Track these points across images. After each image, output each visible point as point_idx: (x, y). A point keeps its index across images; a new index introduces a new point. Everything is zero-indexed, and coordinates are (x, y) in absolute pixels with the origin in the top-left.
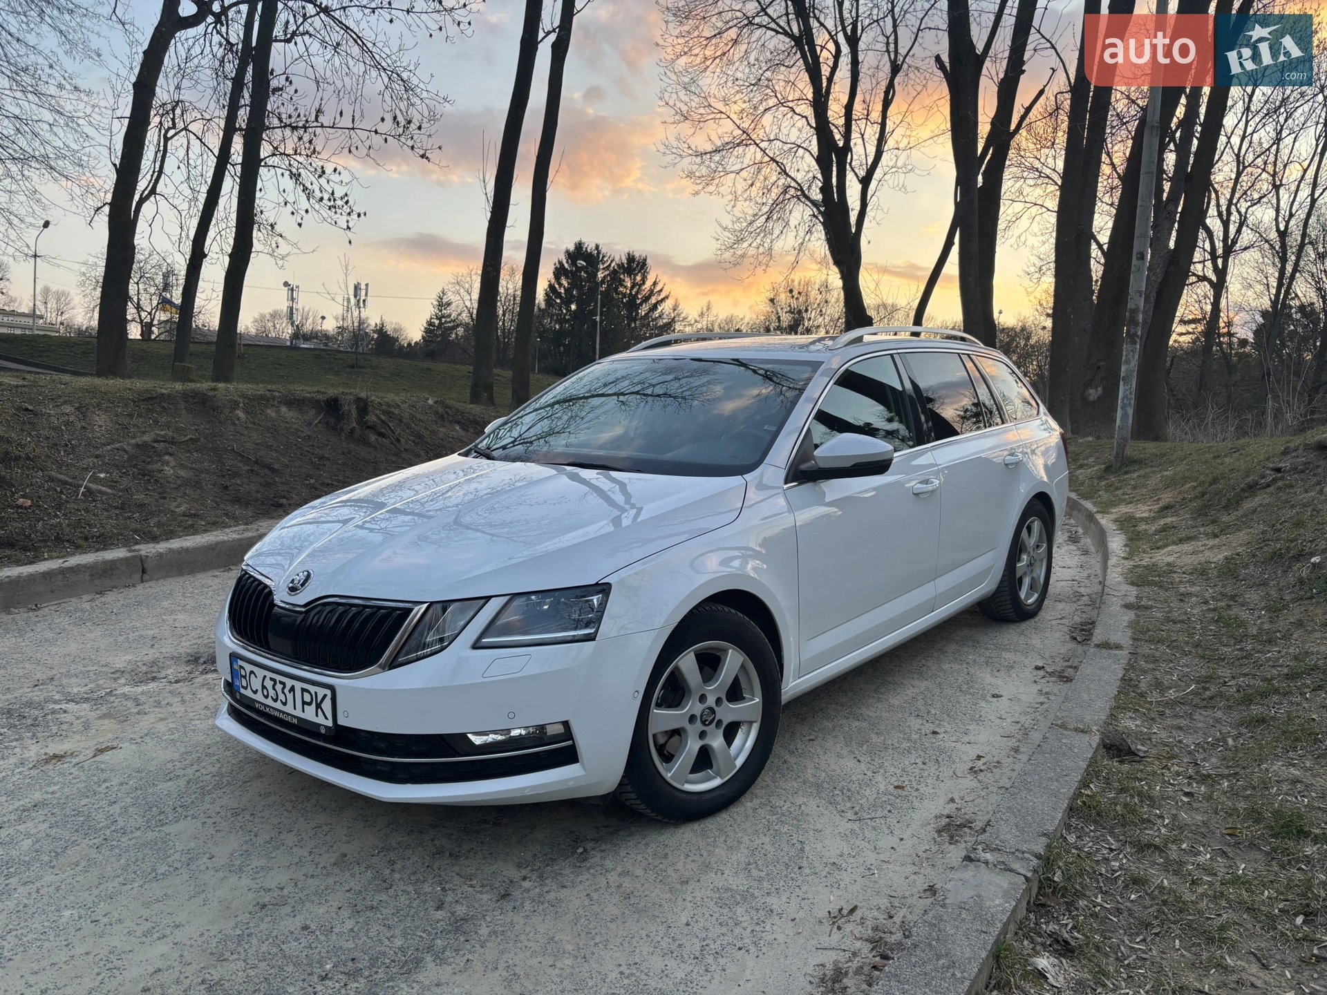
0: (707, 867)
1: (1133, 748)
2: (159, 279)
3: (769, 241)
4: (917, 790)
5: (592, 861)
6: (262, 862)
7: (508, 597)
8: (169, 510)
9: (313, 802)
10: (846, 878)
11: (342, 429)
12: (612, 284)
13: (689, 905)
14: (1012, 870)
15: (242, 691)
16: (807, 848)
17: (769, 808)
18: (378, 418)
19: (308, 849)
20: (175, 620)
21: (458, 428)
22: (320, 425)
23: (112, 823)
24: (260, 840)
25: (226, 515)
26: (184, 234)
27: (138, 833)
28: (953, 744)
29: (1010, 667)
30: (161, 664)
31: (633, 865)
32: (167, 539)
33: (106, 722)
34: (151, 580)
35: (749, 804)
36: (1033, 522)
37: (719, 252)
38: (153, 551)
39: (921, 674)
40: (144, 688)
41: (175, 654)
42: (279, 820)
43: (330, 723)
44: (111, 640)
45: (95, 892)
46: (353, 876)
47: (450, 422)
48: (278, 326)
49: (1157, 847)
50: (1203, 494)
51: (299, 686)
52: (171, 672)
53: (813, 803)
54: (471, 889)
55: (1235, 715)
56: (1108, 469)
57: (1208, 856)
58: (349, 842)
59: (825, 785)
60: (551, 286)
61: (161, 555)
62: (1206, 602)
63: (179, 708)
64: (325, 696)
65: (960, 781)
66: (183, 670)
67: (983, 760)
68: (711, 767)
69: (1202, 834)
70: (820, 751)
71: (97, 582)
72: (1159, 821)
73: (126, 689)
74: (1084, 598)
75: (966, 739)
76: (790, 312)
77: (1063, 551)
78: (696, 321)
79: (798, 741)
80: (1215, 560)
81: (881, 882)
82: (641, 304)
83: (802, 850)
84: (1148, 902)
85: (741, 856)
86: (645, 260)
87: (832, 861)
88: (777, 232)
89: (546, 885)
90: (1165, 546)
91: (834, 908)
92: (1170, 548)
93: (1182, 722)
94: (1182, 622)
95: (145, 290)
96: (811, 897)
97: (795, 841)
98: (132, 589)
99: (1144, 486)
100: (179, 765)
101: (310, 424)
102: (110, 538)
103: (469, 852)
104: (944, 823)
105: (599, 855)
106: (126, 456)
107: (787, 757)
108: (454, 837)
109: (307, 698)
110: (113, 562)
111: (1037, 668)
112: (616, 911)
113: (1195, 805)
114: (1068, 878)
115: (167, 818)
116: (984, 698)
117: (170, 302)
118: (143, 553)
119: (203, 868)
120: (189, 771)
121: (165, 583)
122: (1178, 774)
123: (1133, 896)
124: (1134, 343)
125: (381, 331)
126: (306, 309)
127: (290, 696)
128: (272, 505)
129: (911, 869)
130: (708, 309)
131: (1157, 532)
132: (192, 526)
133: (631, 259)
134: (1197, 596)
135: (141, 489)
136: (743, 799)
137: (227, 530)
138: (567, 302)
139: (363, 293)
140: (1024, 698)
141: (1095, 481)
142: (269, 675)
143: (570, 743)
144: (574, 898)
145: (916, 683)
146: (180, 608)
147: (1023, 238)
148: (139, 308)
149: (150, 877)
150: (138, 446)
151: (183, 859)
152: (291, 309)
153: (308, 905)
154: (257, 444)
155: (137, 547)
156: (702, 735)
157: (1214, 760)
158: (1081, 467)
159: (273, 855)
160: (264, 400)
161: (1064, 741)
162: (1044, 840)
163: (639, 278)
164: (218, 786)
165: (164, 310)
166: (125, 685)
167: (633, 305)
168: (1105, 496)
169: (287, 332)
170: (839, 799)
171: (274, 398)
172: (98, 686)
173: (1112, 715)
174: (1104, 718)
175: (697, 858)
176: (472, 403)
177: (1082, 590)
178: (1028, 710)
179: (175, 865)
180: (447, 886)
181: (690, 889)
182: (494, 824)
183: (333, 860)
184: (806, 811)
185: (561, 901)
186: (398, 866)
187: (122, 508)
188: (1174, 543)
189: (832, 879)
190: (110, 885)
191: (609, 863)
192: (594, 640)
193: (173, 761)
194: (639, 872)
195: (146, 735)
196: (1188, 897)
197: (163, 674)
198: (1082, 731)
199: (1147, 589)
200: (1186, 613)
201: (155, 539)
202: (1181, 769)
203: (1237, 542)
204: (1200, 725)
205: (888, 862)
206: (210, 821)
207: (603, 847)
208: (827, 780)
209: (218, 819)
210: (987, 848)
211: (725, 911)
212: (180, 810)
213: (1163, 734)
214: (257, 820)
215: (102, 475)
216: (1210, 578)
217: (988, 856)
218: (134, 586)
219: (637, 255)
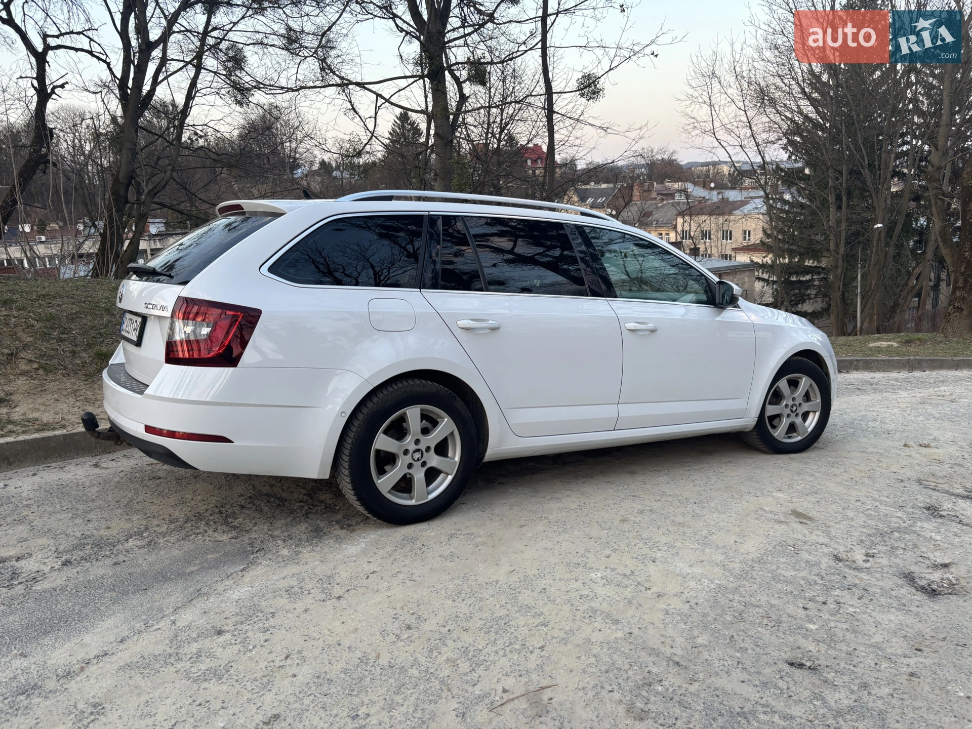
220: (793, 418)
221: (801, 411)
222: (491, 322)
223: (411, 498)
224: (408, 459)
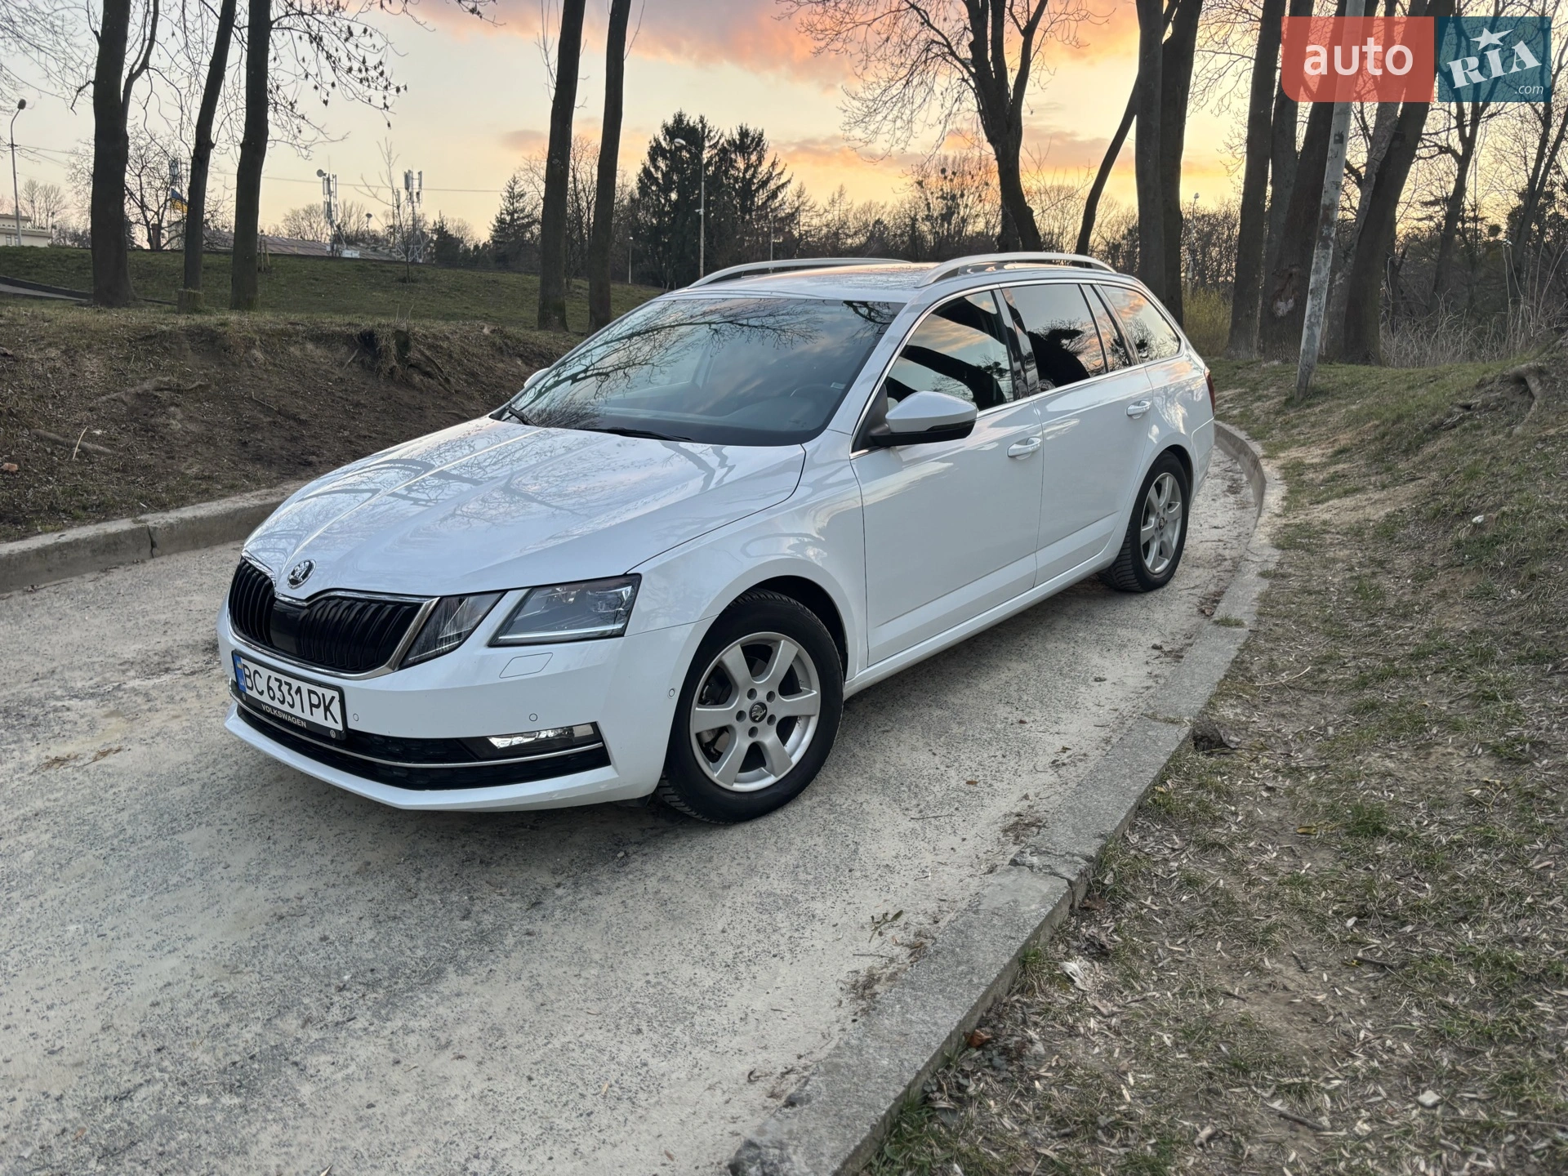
0: (752, 871)
1: (1225, 739)
2: (165, 170)
3: (908, 112)
4: (991, 785)
5: (632, 866)
6: (281, 871)
7: (526, 591)
8: (179, 472)
9: (337, 806)
10: (897, 880)
11: (380, 370)
12: (721, 167)
13: (728, 911)
14: (1056, 874)
15: (248, 692)
16: (861, 849)
17: (828, 806)
18: (423, 354)
19: (330, 857)
20: (190, 602)
21: (519, 362)
22: (354, 365)
23: (121, 832)
24: (279, 848)
25: (247, 476)
26: (185, 118)
27: (148, 842)
28: (1040, 735)
29: (1123, 646)
30: (175, 654)
31: (675, 870)
32: (178, 507)
33: (114, 720)
34: (162, 555)
35: (807, 803)
36: (1164, 478)
37: (847, 127)
38: (162, 521)
39: (1020, 655)
40: (157, 681)
41: (191, 642)
42: (300, 827)
43: (340, 727)
44: (119, 626)
45: (102, 905)
46: (376, 885)
47: (510, 356)
48: (315, 226)
49: (1221, 847)
50: (1384, 436)
51: (305, 687)
52: (187, 662)
53: (876, 800)
54: (500, 898)
55: (1346, 700)
56: (1289, 402)
57: (1275, 854)
58: (373, 850)
59: (892, 781)
60: (646, 171)
61: (171, 526)
62: (1351, 569)
63: (193, 704)
64: (333, 698)
65: (1039, 775)
66: (201, 659)
67: (1069, 753)
68: (764, 764)
69: (1272, 832)
70: (893, 744)
71: (100, 558)
72: (1232, 819)
73: (136, 683)
74: (1226, 563)
75: (1056, 729)
76: (942, 197)
77: (1218, 503)
78: (826, 211)
79: (872, 732)
80: (1375, 517)
81: (934, 885)
82: (757, 190)
83: (856, 851)
84: (1199, 903)
85: (789, 859)
86: (761, 135)
87: (885, 863)
88: (918, 101)
89: (581, 892)
90: (1327, 500)
91: (878, 913)
92: (1331, 503)
93: (1286, 709)
94: (1319, 592)
95: (149, 183)
96: (857, 901)
97: (850, 842)
98: (141, 566)
99: (1325, 423)
100: (192, 768)
101: (342, 364)
102: (113, 506)
103: (501, 858)
104: (1011, 822)
105: (640, 860)
106: (124, 408)
107: (857, 750)
108: (486, 843)
109: (315, 700)
110: (116, 535)
111: (1155, 647)
112: (651, 918)
113: (1274, 800)
114: (1120, 879)
115: (180, 826)
116: (1085, 682)
117: (179, 198)
118: (150, 524)
119: (217, 878)
120: (204, 774)
121: (179, 558)
122: (1266, 766)
123: (1185, 898)
124: (1327, 247)
125: (440, 230)
126: (348, 204)
127: (297, 698)
128: (300, 464)
129: (967, 871)
130: (841, 195)
131: (1325, 481)
132: (207, 491)
133: (744, 134)
134: (1343, 561)
135: (145, 448)
136: (801, 796)
137: (248, 495)
138: (666, 190)
139: (416, 183)
140: (1130, 682)
141: (1272, 417)
142: (274, 675)
143: (600, 744)
144: (607, 906)
145: (1014, 665)
146: (196, 588)
147: (1226, 102)
148: (143, 206)
149: (161, 888)
150: (138, 395)
151: (197, 869)
152: (329, 204)
153: (327, 916)
154: (279, 390)
155: (143, 517)
156: (753, 732)
157: (1309, 751)
158: (1259, 399)
159: (293, 864)
160: (287, 336)
161: (1150, 733)
162: (1099, 842)
163: (754, 157)
164: (235, 791)
165: (173, 207)
166: (134, 678)
167: (747, 192)
168: (1277, 435)
169: (326, 234)
170: (905, 796)
171: (297, 333)
172: (105, 679)
173: (1210, 703)
174: (1200, 706)
175: (744, 861)
176: (540, 328)
177: (1227, 553)
178: (1131, 695)
179: (188, 875)
180: (475, 895)
181: (731, 894)
182: (532, 828)
183: (355, 869)
184: (867, 810)
185: (593, 908)
186: (424, 875)
187: (124, 471)
188: (1339, 496)
189: (882, 882)
190: (118, 897)
191: (649, 868)
192: (622, 635)
193: (186, 763)
194: (680, 877)
195: (158, 735)
196: (1240, 896)
197: (177, 664)
198: (1173, 722)
199: (1292, 553)
200: (1325, 582)
201: (163, 507)
202: (1271, 761)
203: (1404, 496)
204: (1305, 712)
205: (945, 864)
206: (225, 828)
207: (646, 850)
208: (895, 775)
209: (234, 826)
210: (1037, 851)
211: (764, 917)
212: (193, 816)
213: (1263, 723)
214: (276, 827)
215: (98, 432)
216: (1363, 540)
217: (1035, 860)
218: (143, 562)
219: (751, 128)
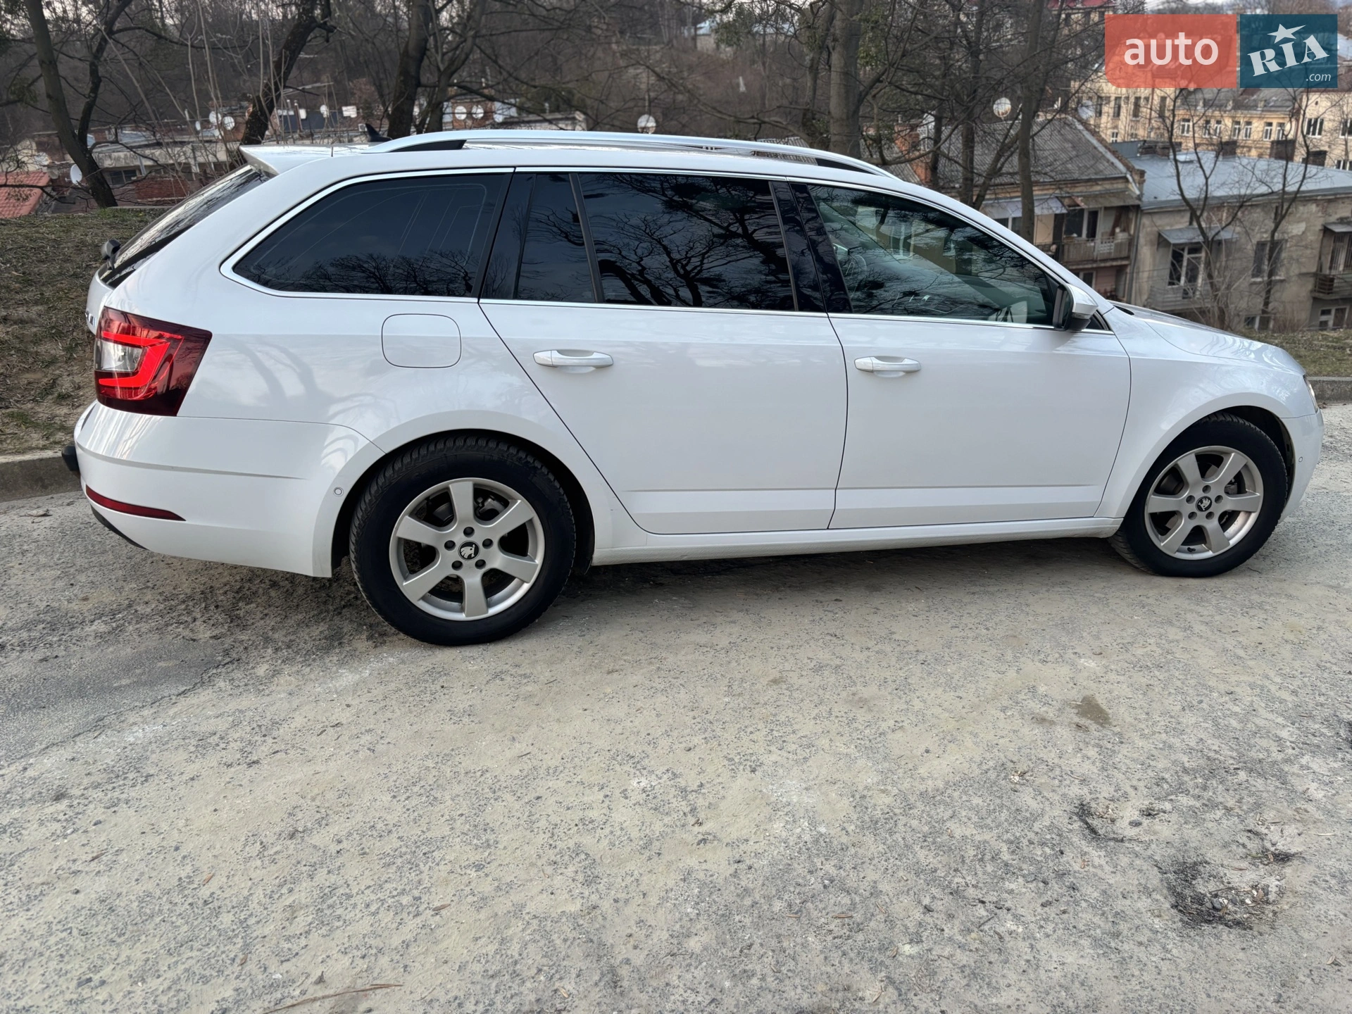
220: (1200, 520)
221: (1218, 509)
222: (595, 356)
223: (462, 610)
224: (453, 555)
